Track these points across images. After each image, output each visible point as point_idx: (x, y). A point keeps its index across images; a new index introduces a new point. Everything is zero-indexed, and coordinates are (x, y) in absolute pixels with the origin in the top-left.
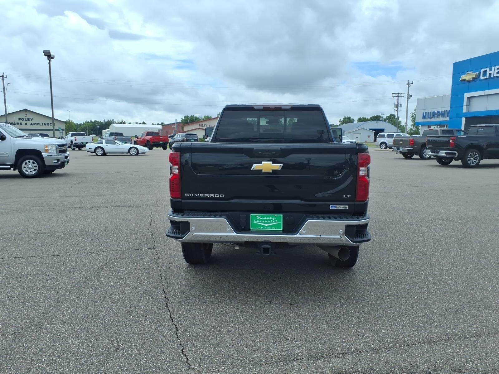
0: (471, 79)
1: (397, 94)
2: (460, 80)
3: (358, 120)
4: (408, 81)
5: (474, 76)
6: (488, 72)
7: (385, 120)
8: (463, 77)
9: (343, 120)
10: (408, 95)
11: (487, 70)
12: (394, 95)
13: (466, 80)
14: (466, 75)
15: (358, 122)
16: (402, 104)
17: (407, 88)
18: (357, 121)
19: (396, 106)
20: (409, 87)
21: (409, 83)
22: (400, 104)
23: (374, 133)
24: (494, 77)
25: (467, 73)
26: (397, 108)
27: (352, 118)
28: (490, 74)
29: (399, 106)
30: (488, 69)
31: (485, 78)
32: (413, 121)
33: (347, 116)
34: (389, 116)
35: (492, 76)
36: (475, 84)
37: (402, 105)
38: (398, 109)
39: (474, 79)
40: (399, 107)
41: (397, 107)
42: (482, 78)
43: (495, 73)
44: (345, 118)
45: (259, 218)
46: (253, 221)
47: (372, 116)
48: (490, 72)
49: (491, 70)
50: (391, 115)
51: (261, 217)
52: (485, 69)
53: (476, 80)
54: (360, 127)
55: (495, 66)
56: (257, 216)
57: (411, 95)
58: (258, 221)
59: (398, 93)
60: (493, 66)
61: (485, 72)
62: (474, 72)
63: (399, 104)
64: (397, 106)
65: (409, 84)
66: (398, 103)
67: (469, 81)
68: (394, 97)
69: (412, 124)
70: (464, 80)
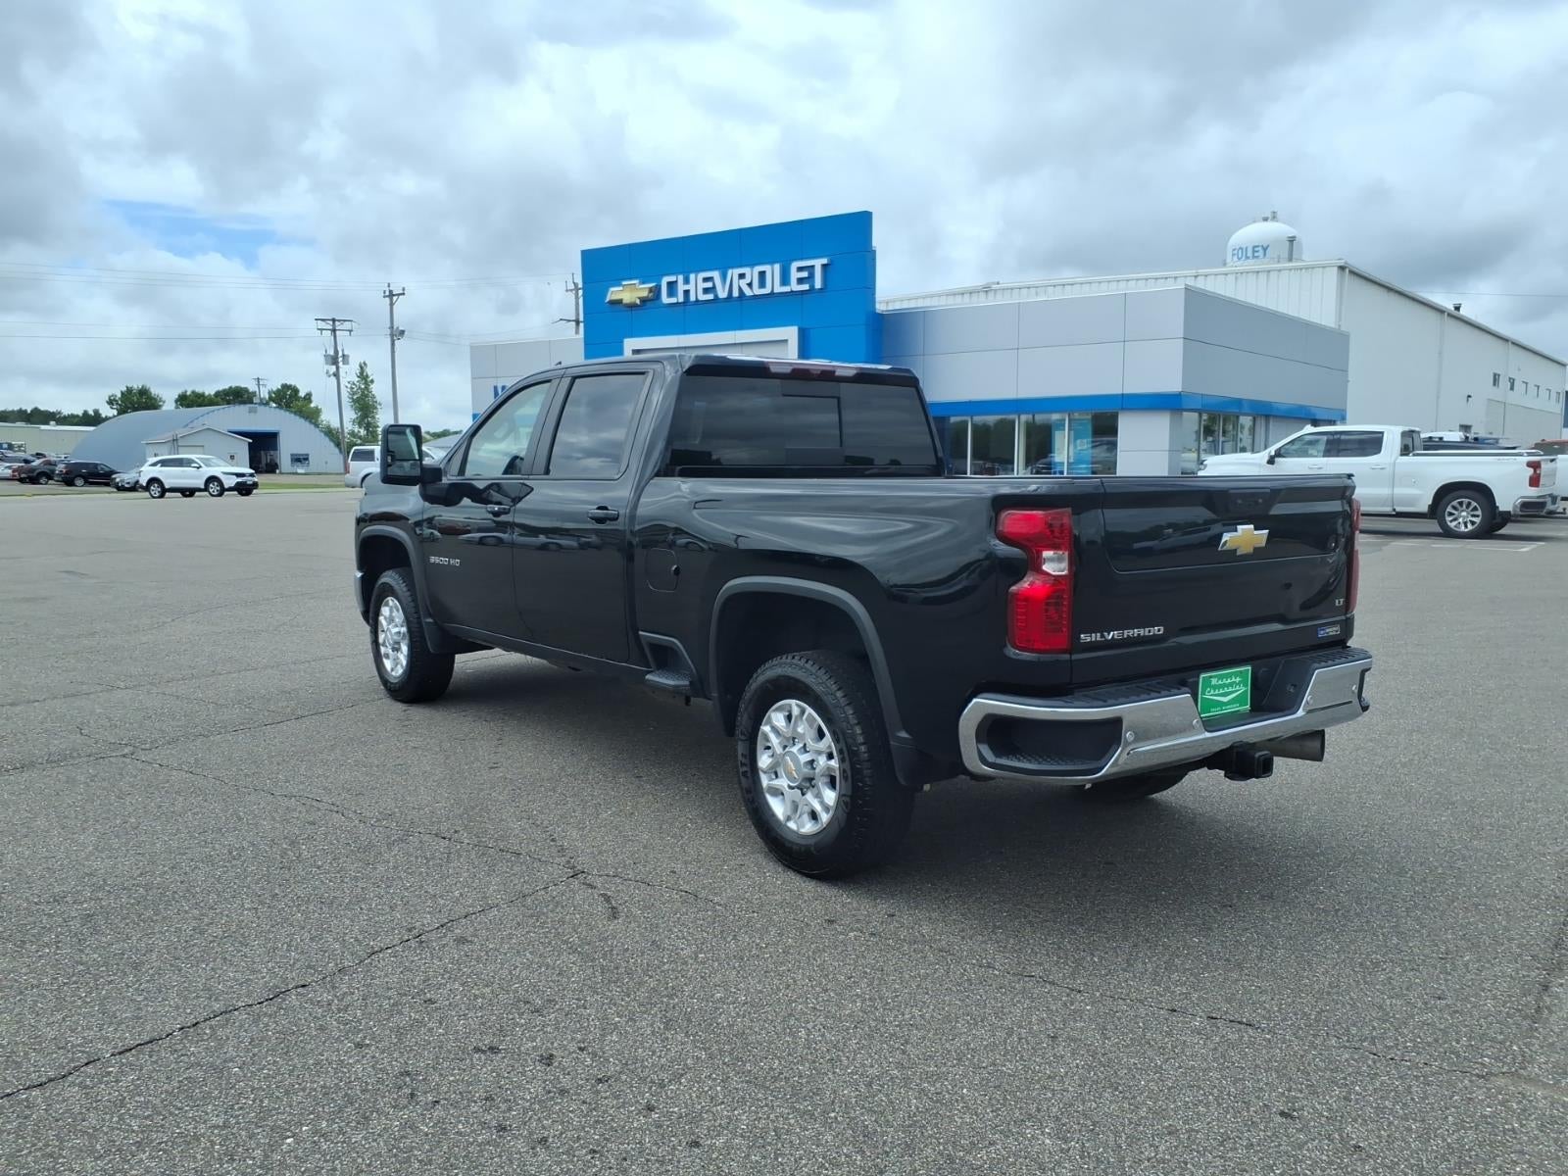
0: (638, 302)
1: (331, 323)
2: (608, 300)
3: (176, 401)
4: (389, 286)
5: (645, 294)
6: (681, 288)
7: (265, 403)
8: (615, 293)
9: (120, 399)
10: (392, 327)
11: (676, 282)
12: (321, 325)
13: (624, 302)
14: (621, 288)
15: (177, 408)
16: (348, 356)
17: (389, 307)
18: (174, 405)
19: (330, 360)
20: (392, 304)
21: (391, 291)
22: (344, 355)
23: (249, 443)
24: (697, 301)
25: (624, 283)
26: (334, 367)
27: (154, 391)
28: (687, 293)
29: (340, 359)
30: (681, 278)
31: (673, 300)
32: (355, 410)
33: (136, 385)
34: (278, 390)
35: (692, 298)
36: (646, 314)
37: (350, 358)
38: (338, 368)
39: (644, 301)
40: (341, 364)
41: (333, 364)
42: (665, 299)
43: (700, 291)
44: (129, 390)
45: (1214, 681)
46: (1203, 693)
47: (221, 389)
48: (686, 287)
49: (687, 281)
50: (285, 387)
51: (1221, 677)
52: (672, 278)
53: (649, 304)
54: (198, 426)
55: (697, 271)
56: (1211, 677)
57: (401, 328)
58: (1212, 692)
59: (334, 320)
60: (691, 272)
61: (672, 286)
62: (643, 283)
63: (340, 354)
64: (334, 361)
65: (391, 295)
66: (336, 352)
67: (632, 306)
68: (321, 330)
69: (355, 416)
70: (619, 302)
